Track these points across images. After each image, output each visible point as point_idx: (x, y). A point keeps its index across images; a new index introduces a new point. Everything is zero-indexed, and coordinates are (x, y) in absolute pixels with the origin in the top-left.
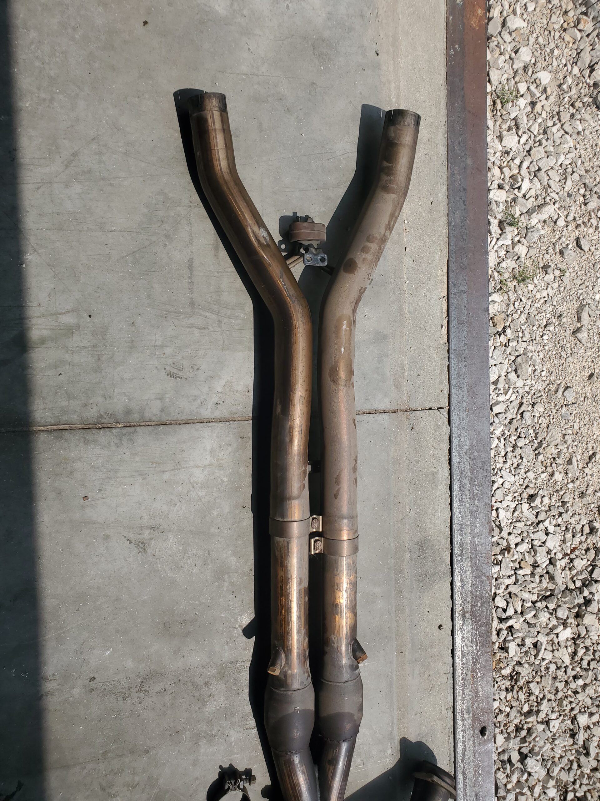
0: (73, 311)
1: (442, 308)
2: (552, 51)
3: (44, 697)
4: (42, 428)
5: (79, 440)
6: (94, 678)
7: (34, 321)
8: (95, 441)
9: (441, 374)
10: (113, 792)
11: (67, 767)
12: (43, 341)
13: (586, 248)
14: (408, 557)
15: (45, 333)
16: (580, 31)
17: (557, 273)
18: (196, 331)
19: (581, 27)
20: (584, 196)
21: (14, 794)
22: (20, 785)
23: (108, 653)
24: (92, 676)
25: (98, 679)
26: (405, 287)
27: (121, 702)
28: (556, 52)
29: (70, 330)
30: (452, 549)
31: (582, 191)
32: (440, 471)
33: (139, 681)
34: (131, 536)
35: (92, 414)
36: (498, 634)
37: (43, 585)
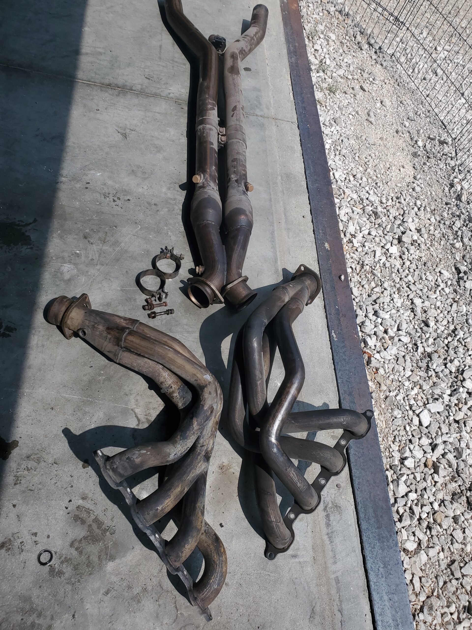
0: (103, 48)
1: (289, 88)
2: (335, 30)
3: (59, 183)
4: (80, 81)
5: (98, 89)
6: (89, 183)
7: (84, 47)
8: (106, 91)
9: (292, 110)
10: (92, 241)
11: (66, 220)
12: (87, 54)
13: (366, 89)
14: (280, 178)
15: (88, 52)
16: (346, 24)
17: (352, 95)
18: (161, 67)
19: (346, 22)
20: (361, 73)
21: (30, 224)
22: (35, 221)
23: (98, 174)
24: (88, 182)
25: (91, 184)
26: (269, 76)
27: (103, 198)
28: (336, 30)
29: (100, 54)
30: (307, 182)
31: (359, 71)
32: (296, 147)
33: (115, 192)
34: (119, 130)
35: (106, 81)
36: (345, 235)
37: (69, 137)
